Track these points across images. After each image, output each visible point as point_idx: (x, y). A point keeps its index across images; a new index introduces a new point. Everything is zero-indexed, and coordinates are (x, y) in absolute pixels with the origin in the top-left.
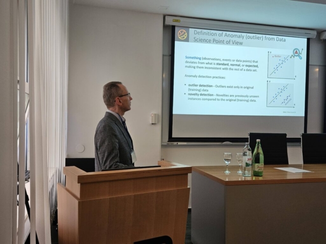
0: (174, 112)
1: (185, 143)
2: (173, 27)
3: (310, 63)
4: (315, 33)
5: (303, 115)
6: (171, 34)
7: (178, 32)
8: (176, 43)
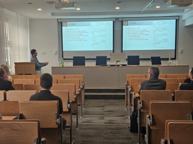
0: (63, 50)
1: (67, 60)
2: (62, 23)
3: (114, 30)
4: (115, 19)
5: (112, 49)
6: (61, 24)
7: (63, 24)
8: (63, 27)
